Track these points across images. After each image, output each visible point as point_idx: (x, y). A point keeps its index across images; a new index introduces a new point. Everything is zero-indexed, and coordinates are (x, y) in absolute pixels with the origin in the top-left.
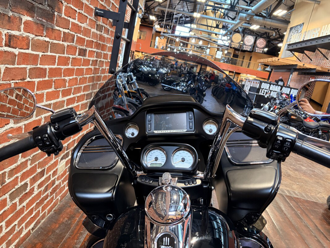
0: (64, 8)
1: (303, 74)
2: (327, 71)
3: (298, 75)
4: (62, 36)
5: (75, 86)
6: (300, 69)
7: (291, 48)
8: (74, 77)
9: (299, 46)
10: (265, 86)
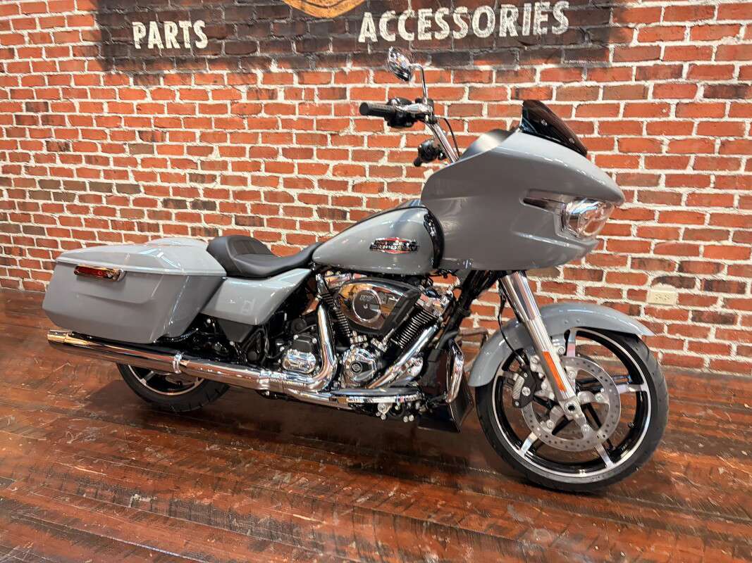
0: (636, 33)
4: (634, 72)
5: (700, 155)
8: (694, 136)
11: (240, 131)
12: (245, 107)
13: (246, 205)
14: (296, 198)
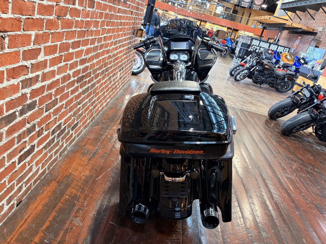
1: (293, 32)
2: (312, 31)
3: (288, 33)
6: (289, 27)
7: (284, 7)
8: (128, 26)
9: (291, 6)
10: (256, 43)
11: (57, 31)
12: (62, 10)
13: (52, 93)
14: (72, 76)
